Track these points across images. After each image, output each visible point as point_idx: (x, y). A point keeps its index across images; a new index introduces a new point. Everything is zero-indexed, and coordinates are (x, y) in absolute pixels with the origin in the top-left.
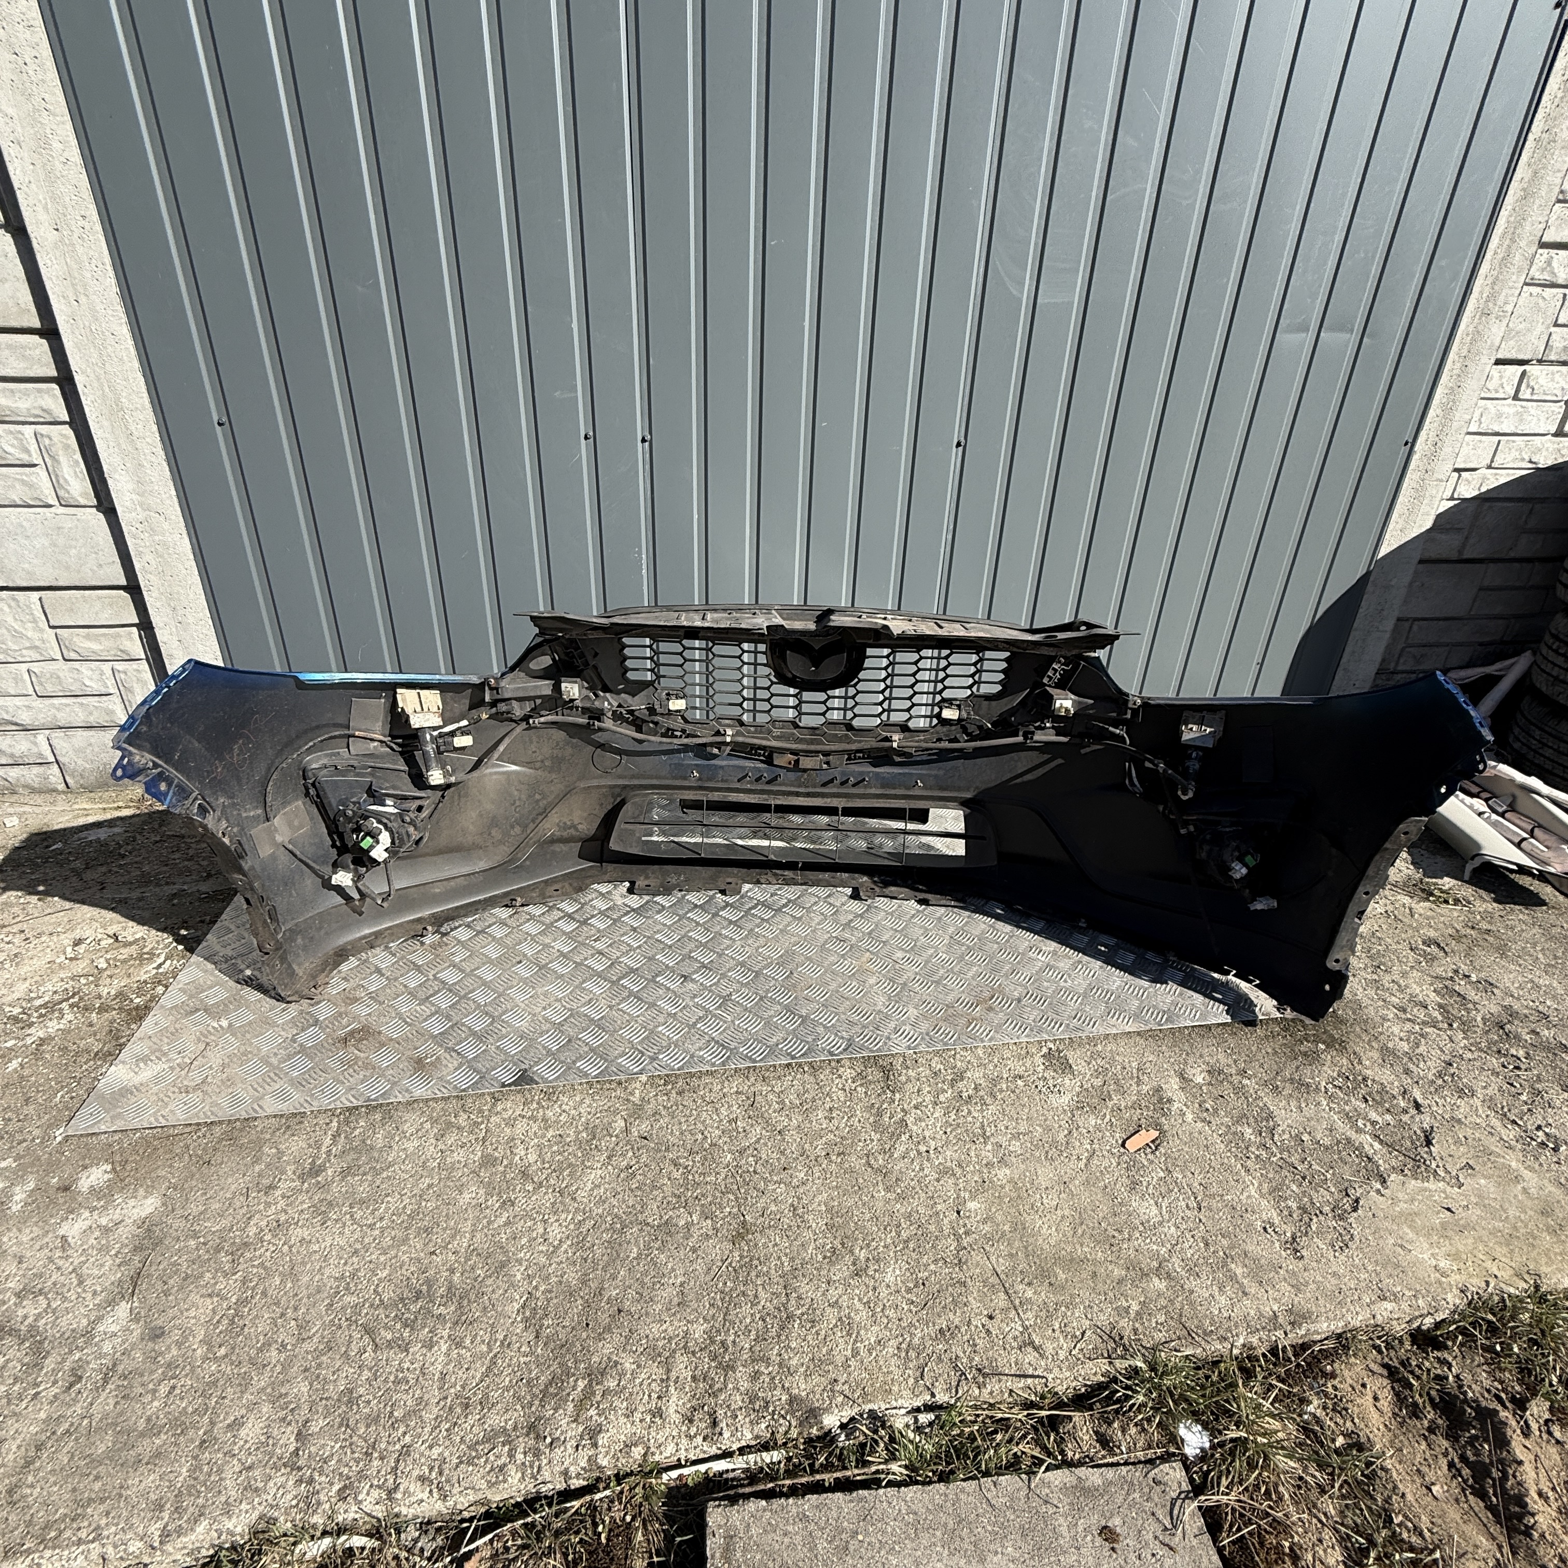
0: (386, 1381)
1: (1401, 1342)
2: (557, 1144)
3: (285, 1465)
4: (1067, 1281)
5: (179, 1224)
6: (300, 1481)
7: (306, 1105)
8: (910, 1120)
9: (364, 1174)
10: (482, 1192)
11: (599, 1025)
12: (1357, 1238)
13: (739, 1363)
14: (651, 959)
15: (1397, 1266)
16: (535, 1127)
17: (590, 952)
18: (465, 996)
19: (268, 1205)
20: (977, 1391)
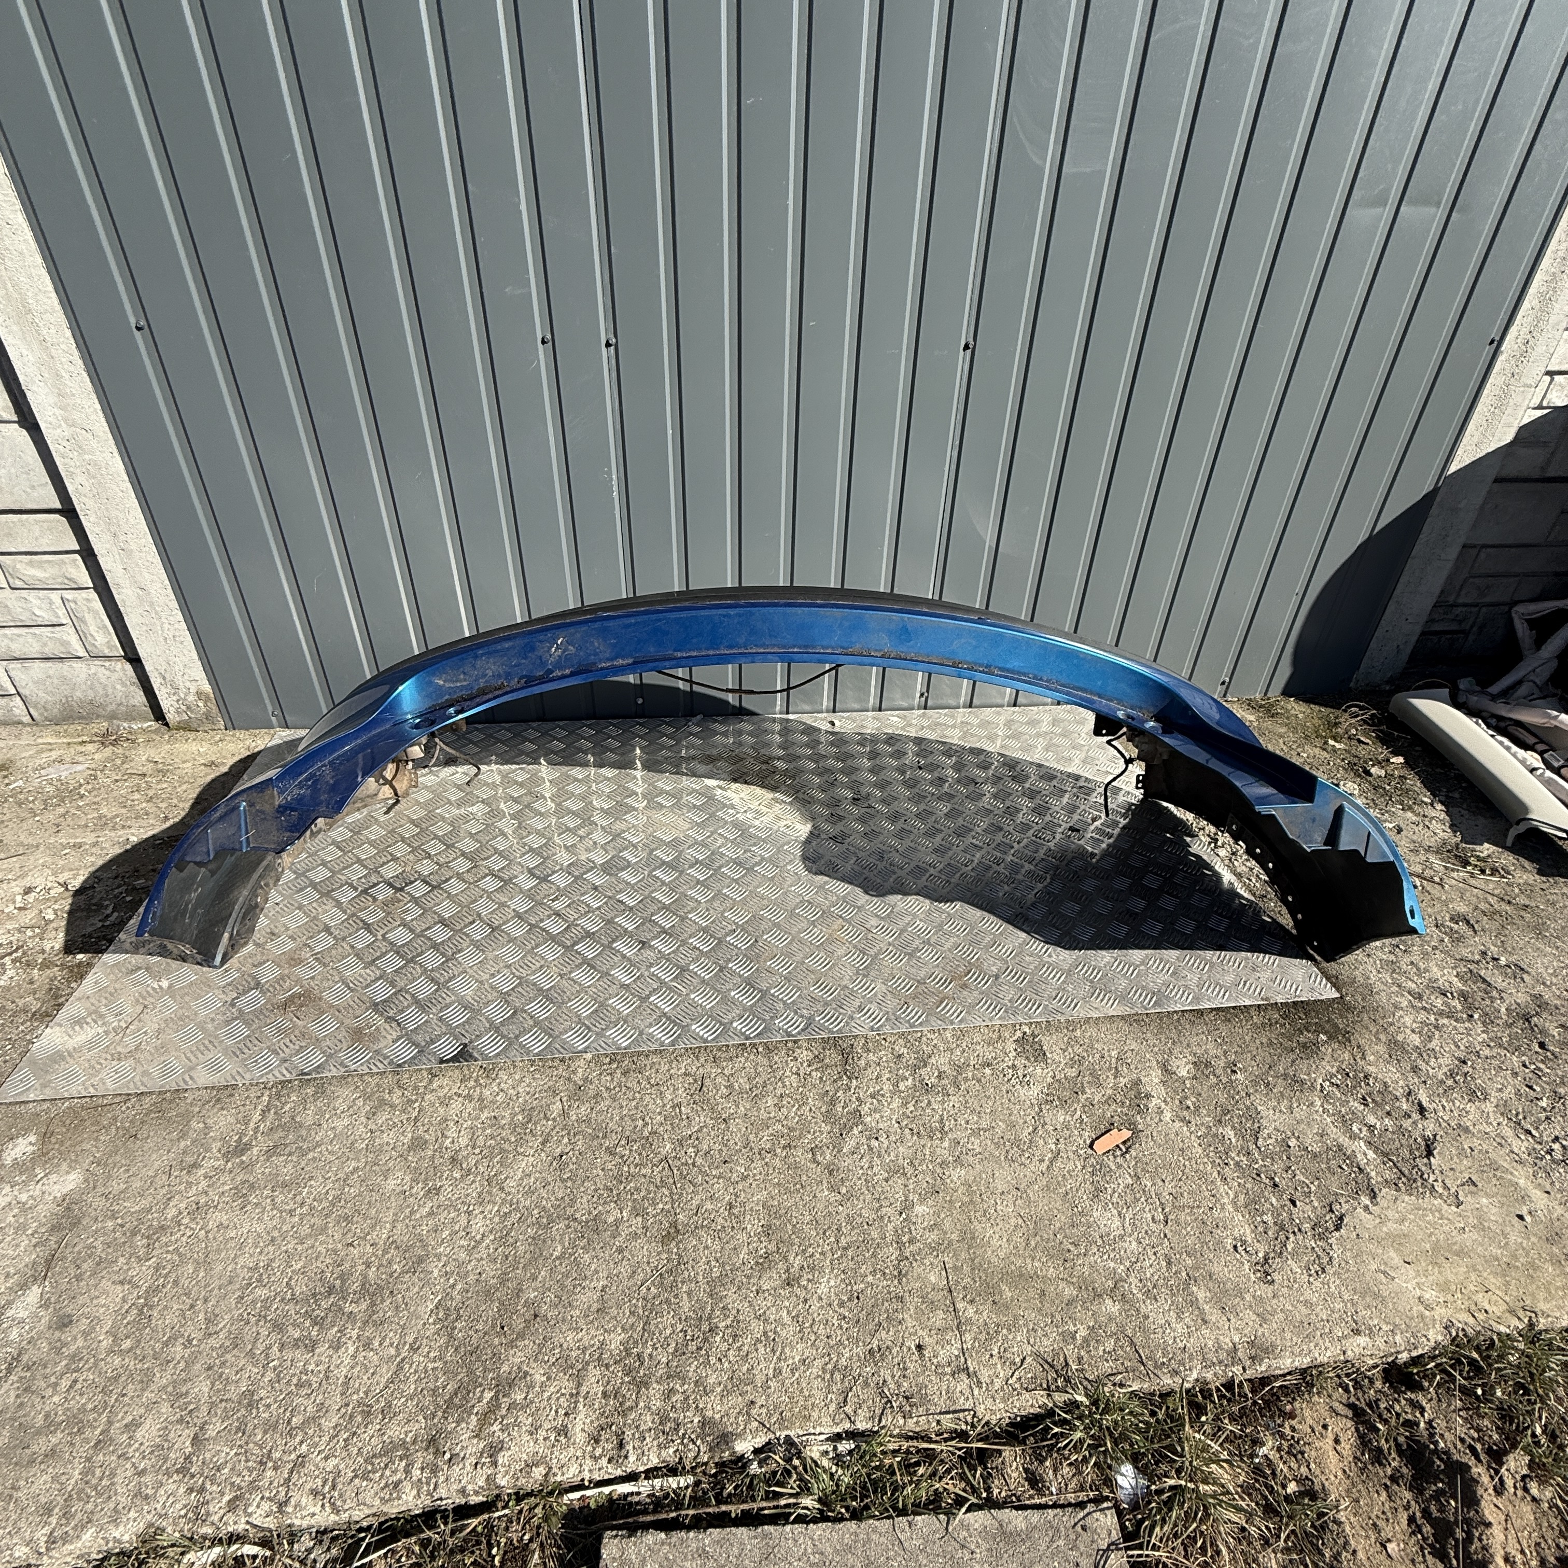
0: (288, 1383)
1: (1371, 1381)
2: (491, 1126)
3: (178, 1471)
4: (1012, 1301)
5: (99, 1202)
6: (190, 1490)
7: (238, 1078)
8: (865, 1109)
9: (290, 1154)
10: (407, 1178)
11: (546, 995)
12: (1335, 1262)
13: (653, 1379)
14: (610, 922)
15: (1377, 1296)
16: (470, 1107)
17: (546, 913)
18: (412, 960)
19: (189, 1184)
20: (901, 1421)
